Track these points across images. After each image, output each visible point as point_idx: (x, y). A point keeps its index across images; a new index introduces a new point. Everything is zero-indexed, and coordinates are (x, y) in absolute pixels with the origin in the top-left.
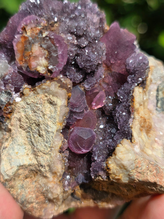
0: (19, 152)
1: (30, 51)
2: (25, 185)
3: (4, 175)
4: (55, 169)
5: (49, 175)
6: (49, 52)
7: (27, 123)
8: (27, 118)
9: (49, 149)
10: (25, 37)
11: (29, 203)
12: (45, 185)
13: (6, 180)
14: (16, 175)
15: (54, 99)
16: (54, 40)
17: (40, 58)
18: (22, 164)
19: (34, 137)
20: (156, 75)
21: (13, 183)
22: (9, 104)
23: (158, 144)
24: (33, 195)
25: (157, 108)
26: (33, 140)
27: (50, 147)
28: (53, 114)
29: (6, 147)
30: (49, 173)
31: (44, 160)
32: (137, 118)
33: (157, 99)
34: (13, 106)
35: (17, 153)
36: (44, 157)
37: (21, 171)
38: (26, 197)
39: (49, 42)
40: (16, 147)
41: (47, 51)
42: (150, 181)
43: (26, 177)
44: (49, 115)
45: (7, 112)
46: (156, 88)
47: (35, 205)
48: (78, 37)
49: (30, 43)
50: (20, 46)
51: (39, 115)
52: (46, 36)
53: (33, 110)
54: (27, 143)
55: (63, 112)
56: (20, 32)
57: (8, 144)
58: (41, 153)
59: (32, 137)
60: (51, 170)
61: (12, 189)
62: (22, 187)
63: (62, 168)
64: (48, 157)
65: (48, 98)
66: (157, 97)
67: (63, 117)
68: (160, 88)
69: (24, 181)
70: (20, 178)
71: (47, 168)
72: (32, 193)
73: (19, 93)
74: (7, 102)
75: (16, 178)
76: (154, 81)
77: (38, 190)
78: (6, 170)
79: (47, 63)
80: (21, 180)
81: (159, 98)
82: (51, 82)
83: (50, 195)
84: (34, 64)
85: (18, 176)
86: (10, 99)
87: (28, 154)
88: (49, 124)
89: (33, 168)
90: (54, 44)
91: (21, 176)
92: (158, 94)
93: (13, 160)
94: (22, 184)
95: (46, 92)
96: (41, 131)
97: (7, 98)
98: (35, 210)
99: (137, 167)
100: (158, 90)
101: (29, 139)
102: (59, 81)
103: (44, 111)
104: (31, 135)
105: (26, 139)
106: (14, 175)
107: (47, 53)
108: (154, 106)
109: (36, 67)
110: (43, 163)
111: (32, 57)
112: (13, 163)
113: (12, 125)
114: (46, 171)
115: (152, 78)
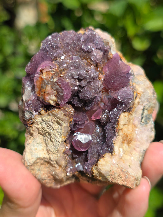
0: (38, 148)
1: (44, 89)
2: (41, 169)
3: (27, 162)
4: (60, 163)
5: (56, 166)
6: (57, 92)
7: (43, 131)
8: (43, 128)
9: (56, 151)
10: (42, 78)
11: (43, 180)
12: (54, 171)
13: (29, 166)
14: (35, 163)
15: (61, 122)
16: (61, 85)
17: (52, 95)
18: (39, 157)
19: (48, 140)
20: (143, 99)
21: (33, 167)
22: (31, 119)
23: (136, 151)
24: (46, 175)
25: (141, 122)
26: (47, 142)
27: (57, 150)
28: (60, 131)
29: (30, 143)
30: (57, 165)
31: (53, 157)
32: (121, 135)
33: (142, 116)
34: (33, 120)
35: (36, 149)
36: (53, 155)
37: (38, 161)
38: (41, 176)
39: (58, 87)
40: (36, 145)
41: (56, 92)
42: (119, 183)
43: (42, 164)
44: (57, 131)
45: (30, 123)
46: (142, 108)
47: (47, 181)
48: (80, 80)
49: (45, 83)
50: (39, 83)
51: (50, 129)
52: (56, 82)
53: (47, 125)
54: (43, 142)
55: (66, 130)
56: (39, 73)
57: (31, 142)
58: (51, 152)
59: (46, 140)
60: (57, 163)
61: (32, 171)
62: (39, 170)
63: (65, 163)
64: (55, 155)
65: (57, 120)
66: (142, 114)
67: (66, 133)
68: (145, 108)
69: (40, 166)
70: (38, 164)
71: (55, 162)
72: (45, 174)
73: (38, 113)
74: (29, 118)
75: (35, 165)
76: (141, 103)
77: (50, 173)
78: (28, 159)
79: (56, 99)
80: (38, 165)
81: (144, 115)
82: (58, 110)
83: (57, 177)
84: (47, 98)
85: (37, 163)
86: (32, 116)
87: (43, 150)
88: (57, 136)
89: (46, 160)
90: (61, 88)
91: (38, 163)
92: (143, 112)
93: (33, 153)
94: (39, 168)
95: (55, 116)
96: (52, 139)
97: (30, 115)
98: (47, 183)
99: (111, 175)
100: (143, 110)
101: (45, 140)
102: (65, 110)
103: (54, 127)
104: (46, 139)
105: (43, 139)
106: (34, 163)
107: (56, 93)
108: (139, 121)
109: (48, 100)
110: (52, 159)
111: (46, 94)
112: (33, 155)
113: (33, 131)
114: (54, 164)
115: (140, 101)
